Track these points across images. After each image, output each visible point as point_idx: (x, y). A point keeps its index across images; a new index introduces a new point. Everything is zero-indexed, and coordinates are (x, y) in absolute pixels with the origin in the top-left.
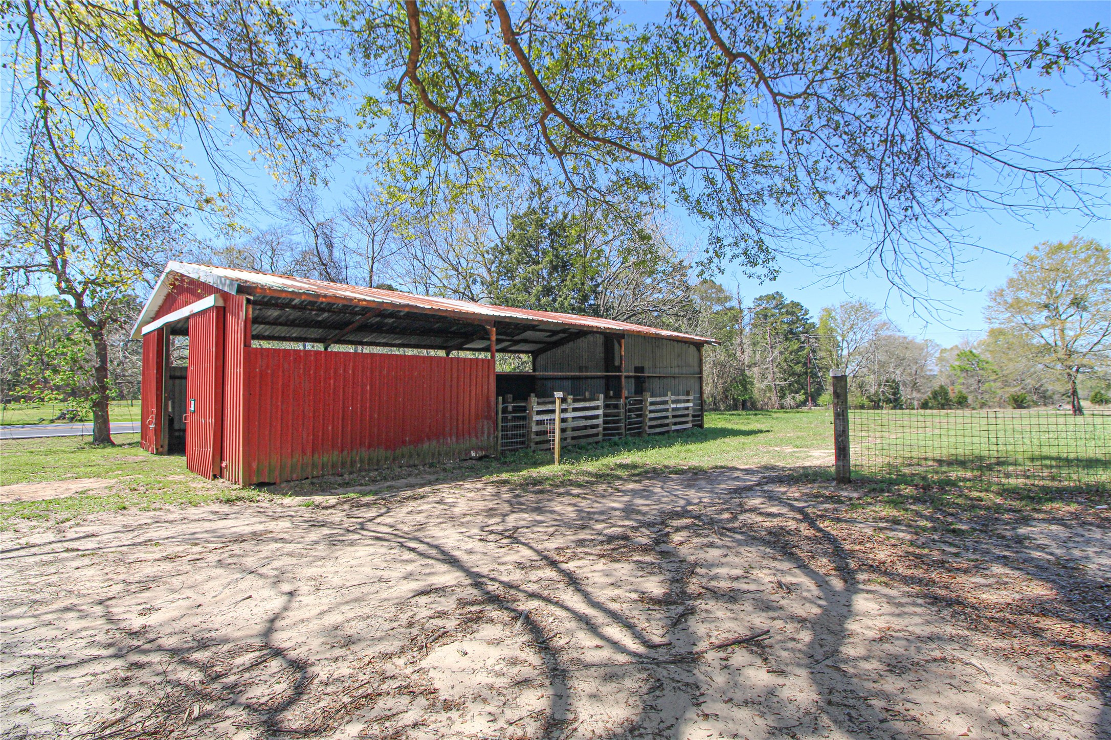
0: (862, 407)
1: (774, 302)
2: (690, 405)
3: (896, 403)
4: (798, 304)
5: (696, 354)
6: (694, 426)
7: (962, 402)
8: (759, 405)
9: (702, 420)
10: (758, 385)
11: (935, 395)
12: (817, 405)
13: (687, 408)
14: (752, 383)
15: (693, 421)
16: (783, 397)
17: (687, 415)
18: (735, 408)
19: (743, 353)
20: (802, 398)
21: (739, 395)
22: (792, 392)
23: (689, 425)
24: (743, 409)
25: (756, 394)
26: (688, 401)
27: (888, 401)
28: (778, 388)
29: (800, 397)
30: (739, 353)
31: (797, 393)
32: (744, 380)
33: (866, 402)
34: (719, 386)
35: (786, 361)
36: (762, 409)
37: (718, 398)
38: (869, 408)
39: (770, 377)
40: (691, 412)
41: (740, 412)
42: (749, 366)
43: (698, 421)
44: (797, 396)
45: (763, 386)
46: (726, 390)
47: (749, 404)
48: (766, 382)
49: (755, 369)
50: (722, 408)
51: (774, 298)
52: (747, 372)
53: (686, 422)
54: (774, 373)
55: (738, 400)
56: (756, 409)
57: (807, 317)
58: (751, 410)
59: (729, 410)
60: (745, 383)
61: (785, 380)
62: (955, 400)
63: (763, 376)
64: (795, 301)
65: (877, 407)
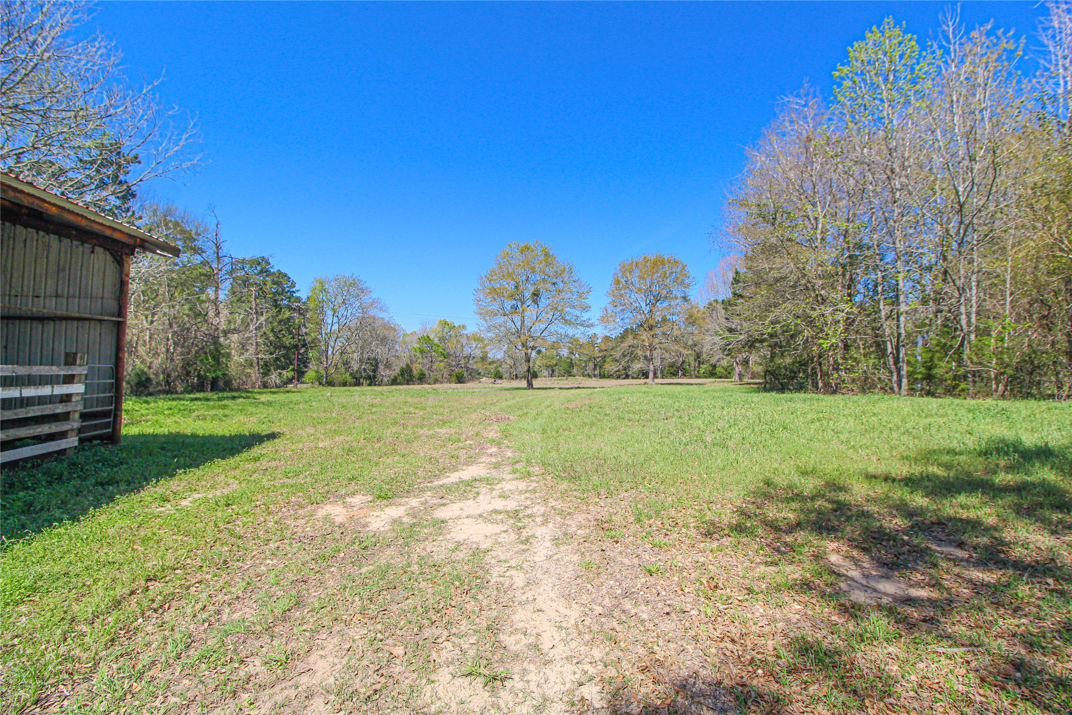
0: (344, 384)
1: (259, 268)
2: (78, 388)
3: (372, 380)
4: (285, 275)
5: (111, 268)
6: (81, 441)
7: (422, 379)
8: (235, 384)
9: (116, 424)
10: (236, 358)
11: (403, 372)
12: (303, 383)
13: (66, 399)
14: (228, 355)
15: (80, 431)
16: (266, 373)
17: (65, 416)
18: (200, 388)
19: (218, 314)
20: (290, 374)
21: (208, 371)
22: (278, 367)
23: (72, 441)
24: (212, 390)
25: (233, 370)
26: (69, 379)
27: (369, 377)
28: (261, 363)
29: (288, 374)
30: (211, 314)
31: (284, 369)
32: (217, 350)
33: (349, 379)
34: (178, 359)
35: (272, 330)
36: (238, 390)
37: (174, 375)
38: (351, 385)
39: (252, 349)
40: (77, 407)
41: (209, 395)
42: (226, 333)
43: (106, 426)
44: (284, 372)
45: (242, 360)
46: (187, 364)
47: (221, 383)
48: (247, 355)
49: (235, 337)
50: (180, 389)
51: (259, 264)
52: (222, 340)
53: (63, 435)
54: (257, 344)
55: (206, 378)
56: (231, 390)
57: (294, 290)
58: (224, 390)
59: (191, 392)
60: (218, 355)
61: (271, 354)
62: (417, 377)
63: (243, 347)
64: (283, 271)
65: (358, 384)
